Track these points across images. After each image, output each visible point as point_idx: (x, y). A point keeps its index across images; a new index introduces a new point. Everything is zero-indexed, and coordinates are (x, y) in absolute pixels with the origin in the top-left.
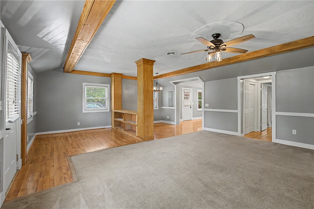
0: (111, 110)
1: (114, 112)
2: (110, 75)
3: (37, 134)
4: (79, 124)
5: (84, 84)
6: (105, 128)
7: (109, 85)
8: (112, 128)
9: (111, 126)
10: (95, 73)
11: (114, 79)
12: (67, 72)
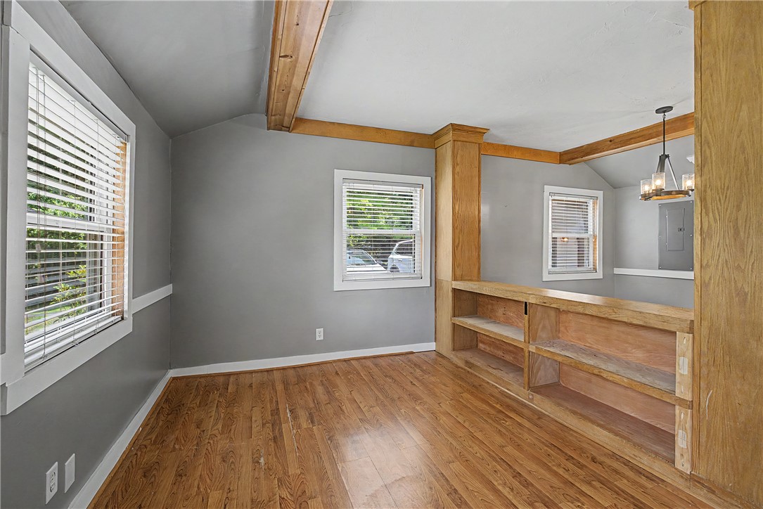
0: (435, 282)
1: (454, 290)
2: (430, 141)
3: (173, 373)
4: (320, 335)
5: (339, 174)
6: (412, 353)
7: (427, 181)
8: (439, 354)
9: (432, 346)
10: (378, 130)
11: (453, 152)
12: (280, 127)
